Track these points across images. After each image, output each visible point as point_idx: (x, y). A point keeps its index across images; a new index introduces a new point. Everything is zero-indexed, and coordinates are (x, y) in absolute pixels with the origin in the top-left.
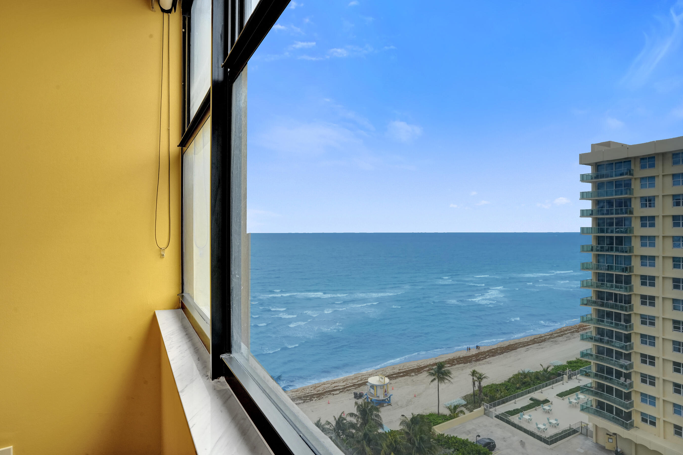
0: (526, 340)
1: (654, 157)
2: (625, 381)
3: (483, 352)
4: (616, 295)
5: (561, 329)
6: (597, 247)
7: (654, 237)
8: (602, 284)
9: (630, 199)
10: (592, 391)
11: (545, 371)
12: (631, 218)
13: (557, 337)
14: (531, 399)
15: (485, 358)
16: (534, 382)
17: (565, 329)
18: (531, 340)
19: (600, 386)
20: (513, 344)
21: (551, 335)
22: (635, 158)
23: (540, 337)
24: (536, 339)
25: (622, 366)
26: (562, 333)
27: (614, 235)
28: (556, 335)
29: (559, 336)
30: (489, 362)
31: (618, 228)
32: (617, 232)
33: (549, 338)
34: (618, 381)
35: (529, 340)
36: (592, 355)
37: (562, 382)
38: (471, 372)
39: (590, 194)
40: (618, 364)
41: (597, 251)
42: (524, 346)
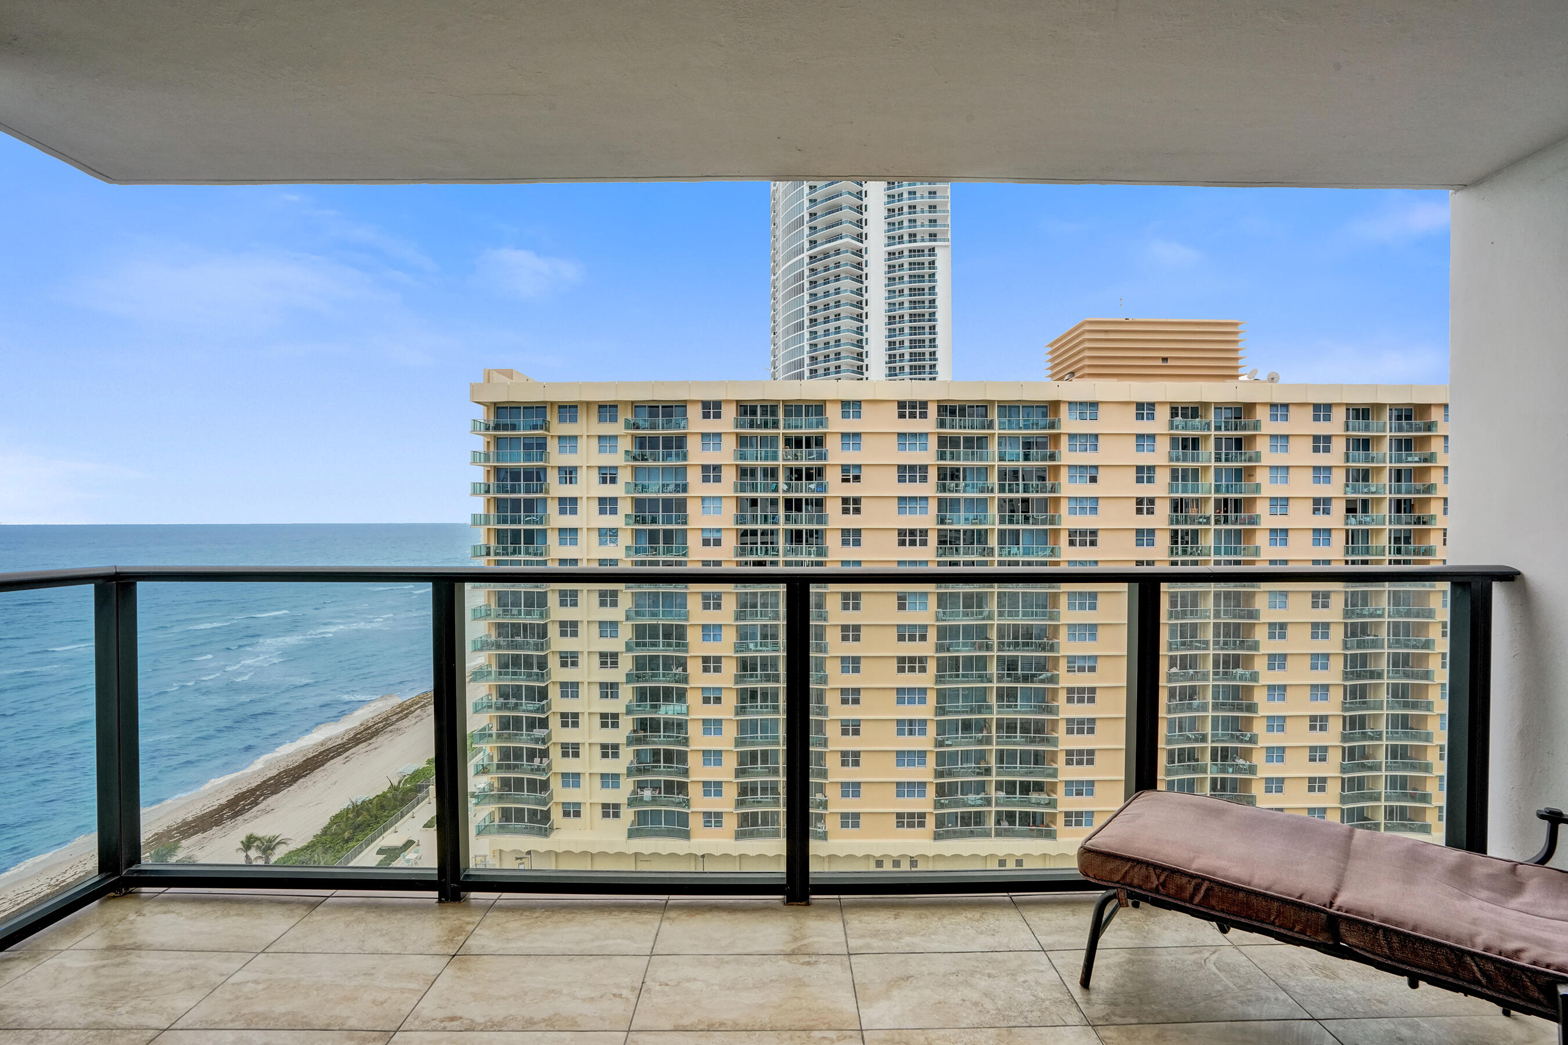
0: (339, 741)
1: (576, 407)
2: (541, 763)
3: (248, 791)
4: (525, 625)
5: (400, 705)
6: (497, 548)
7: (576, 529)
8: (504, 611)
9: (545, 469)
10: (493, 796)
11: (394, 788)
12: (545, 500)
13: (398, 720)
14: (380, 852)
15: (255, 803)
16: (376, 818)
17: (408, 703)
18: (349, 740)
19: (505, 783)
20: (314, 757)
21: (386, 719)
22: (552, 403)
23: (366, 730)
24: (357, 734)
25: (537, 741)
26: (406, 712)
27: (522, 527)
28: (394, 718)
29: (402, 719)
30: (268, 809)
31: (530, 516)
32: (527, 522)
33: (384, 727)
34: (531, 765)
35: (345, 740)
36: (490, 735)
37: (427, 800)
38: (242, 842)
39: (482, 455)
40: (532, 740)
41: (497, 554)
42: (339, 754)
